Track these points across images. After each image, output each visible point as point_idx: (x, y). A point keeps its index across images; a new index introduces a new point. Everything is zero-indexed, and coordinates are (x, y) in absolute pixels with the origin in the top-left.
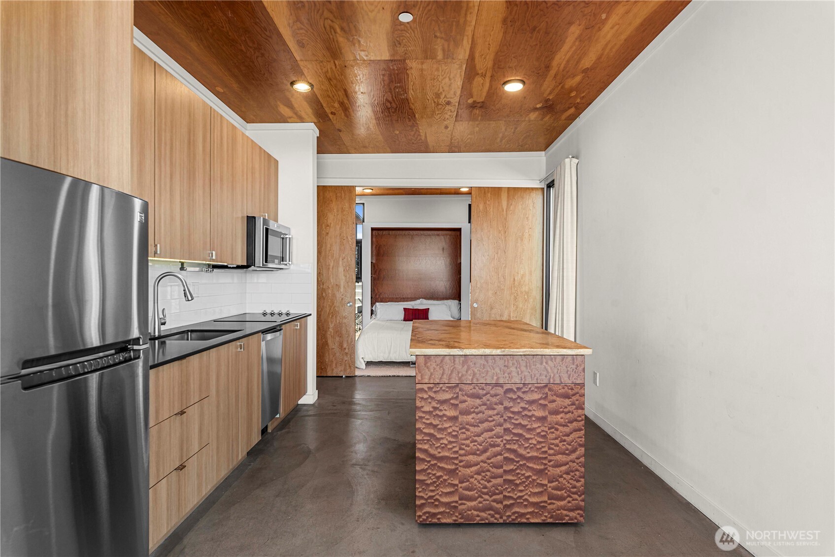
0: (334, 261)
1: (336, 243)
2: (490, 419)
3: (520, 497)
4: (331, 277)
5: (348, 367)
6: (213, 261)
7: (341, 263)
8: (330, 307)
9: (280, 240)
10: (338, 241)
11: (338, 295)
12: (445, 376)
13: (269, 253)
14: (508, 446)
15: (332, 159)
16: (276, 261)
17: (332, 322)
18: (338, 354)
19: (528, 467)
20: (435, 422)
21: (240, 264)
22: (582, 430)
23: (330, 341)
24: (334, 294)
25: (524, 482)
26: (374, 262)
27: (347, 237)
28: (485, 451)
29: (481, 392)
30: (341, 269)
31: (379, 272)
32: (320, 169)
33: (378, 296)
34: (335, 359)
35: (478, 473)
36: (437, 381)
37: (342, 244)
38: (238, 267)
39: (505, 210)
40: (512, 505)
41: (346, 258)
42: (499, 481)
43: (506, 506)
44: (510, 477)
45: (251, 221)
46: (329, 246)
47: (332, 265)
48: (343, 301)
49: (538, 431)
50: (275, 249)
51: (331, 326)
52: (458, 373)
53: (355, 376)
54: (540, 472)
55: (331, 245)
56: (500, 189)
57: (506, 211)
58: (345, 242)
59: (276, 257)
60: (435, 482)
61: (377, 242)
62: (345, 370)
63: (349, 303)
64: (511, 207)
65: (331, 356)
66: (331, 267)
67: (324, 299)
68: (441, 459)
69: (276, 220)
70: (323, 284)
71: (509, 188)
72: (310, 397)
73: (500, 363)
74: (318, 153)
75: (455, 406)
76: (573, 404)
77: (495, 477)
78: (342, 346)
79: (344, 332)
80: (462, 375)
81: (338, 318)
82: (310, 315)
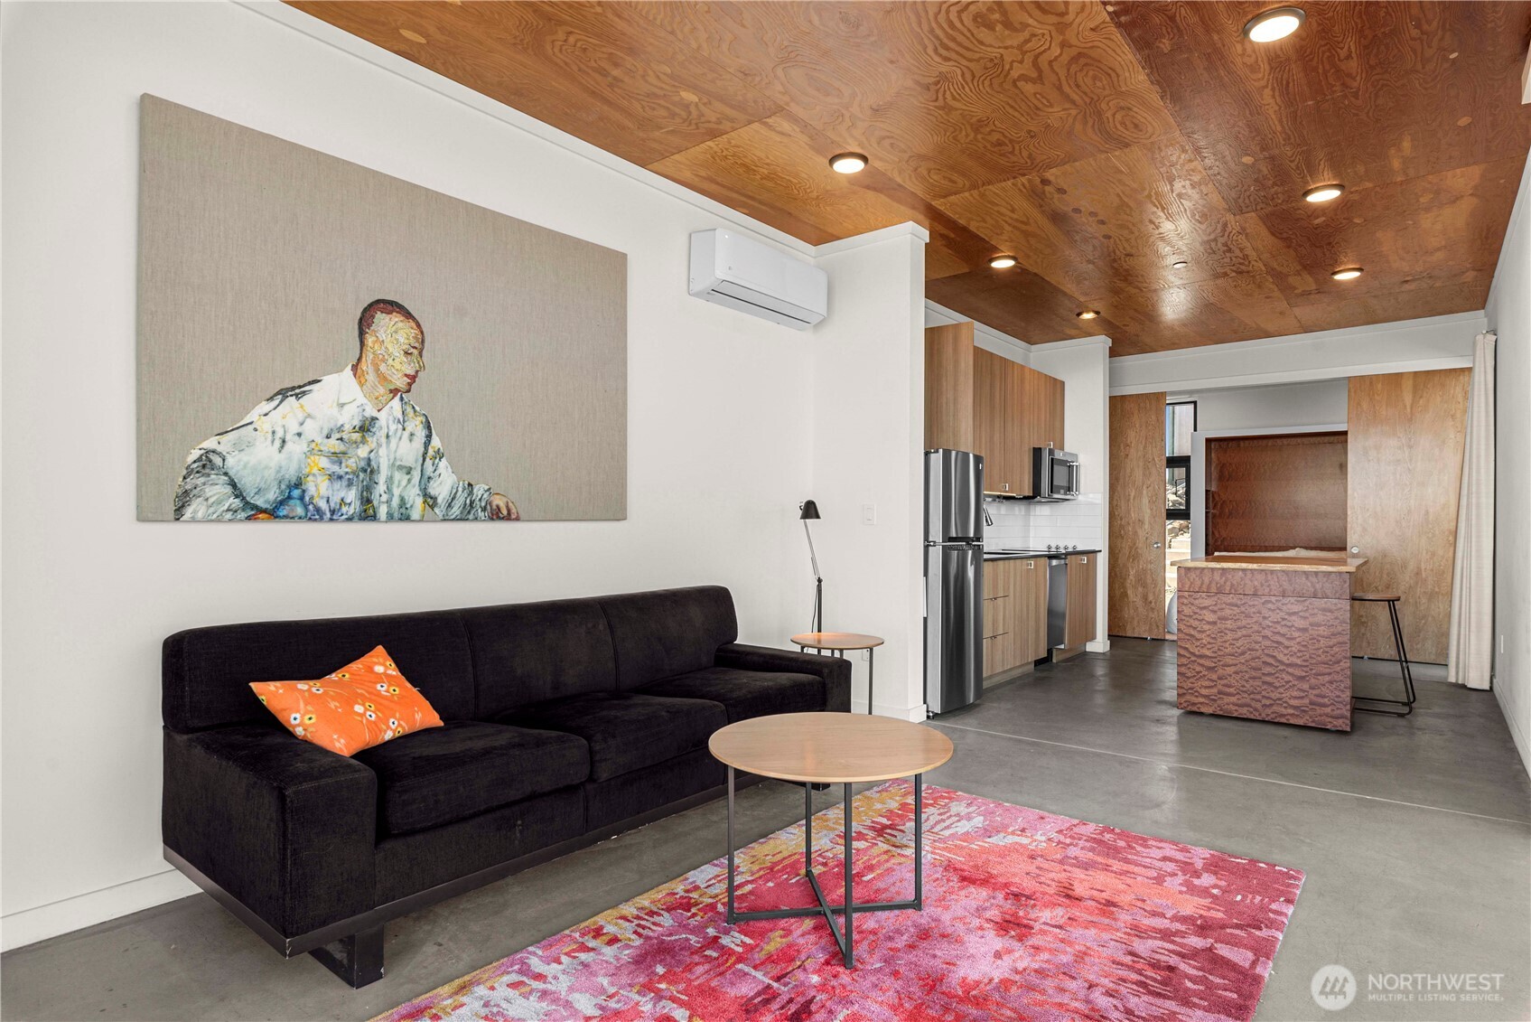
0: (1136, 490)
1: (1138, 467)
2: (1248, 626)
3: (1280, 699)
4: (1132, 510)
5: (1154, 627)
6: (1006, 492)
7: (1145, 492)
8: (1131, 548)
9: (1066, 469)
10: (1141, 464)
11: (1141, 534)
12: (1204, 586)
13: (1055, 483)
14: (1266, 651)
15: (1132, 362)
16: (1062, 491)
17: (1133, 568)
18: (1141, 609)
19: (1287, 672)
20: (1196, 623)
21: (1027, 494)
22: (1346, 643)
23: (1129, 592)
24: (1136, 532)
25: (1283, 686)
26: (1213, 489)
27: (1154, 459)
28: (1243, 653)
29: (1239, 602)
30: (1145, 501)
31: (1222, 504)
32: (1113, 377)
33: (1219, 543)
34: (1137, 616)
35: (1236, 673)
36: (1197, 590)
37: (1146, 468)
38: (1026, 498)
39: (1408, 407)
40: (1271, 705)
41: (1152, 485)
42: (1258, 683)
43: (1264, 705)
44: (1268, 679)
45: (1037, 453)
46: (1128, 471)
47: (1133, 494)
48: (1148, 541)
49: (1298, 640)
50: (1060, 479)
51: (1132, 572)
52: (1217, 584)
53: (1164, 640)
54: (1301, 678)
55: (1132, 470)
56: (1399, 376)
57: (1411, 408)
58: (1150, 465)
59: (1062, 487)
60: (1195, 676)
61: (1218, 459)
62: (1150, 630)
63: (1157, 543)
64: (1421, 400)
65: (1132, 611)
66: (1132, 498)
67: (1123, 538)
68: (1201, 657)
69: (1062, 448)
70: (1121, 520)
71: (1416, 373)
72: (1099, 644)
73: (1261, 577)
74: (1110, 357)
75: (1214, 612)
76: (1336, 618)
77: (1254, 678)
78: (1146, 599)
79: (1149, 581)
80: (1221, 586)
81: (1141, 562)
82: (1100, 551)
